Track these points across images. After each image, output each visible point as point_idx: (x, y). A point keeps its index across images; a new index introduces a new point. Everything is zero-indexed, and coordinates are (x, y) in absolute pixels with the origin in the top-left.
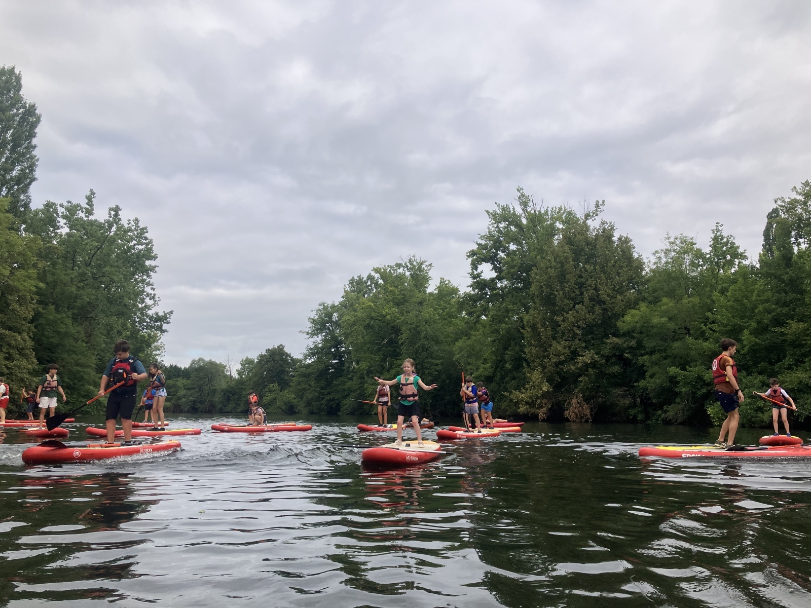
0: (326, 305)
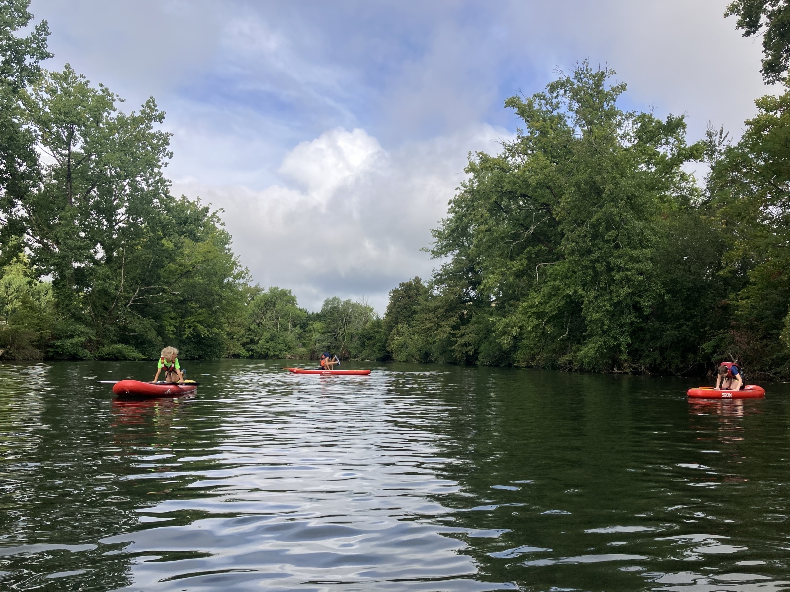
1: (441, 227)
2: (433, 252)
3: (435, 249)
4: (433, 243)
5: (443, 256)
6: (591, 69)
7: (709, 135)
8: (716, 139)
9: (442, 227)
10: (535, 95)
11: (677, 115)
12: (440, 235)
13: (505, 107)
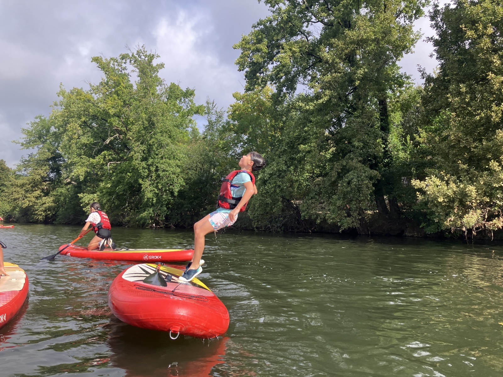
0: (43, 118)
1: (29, 127)
2: (23, 145)
3: (25, 143)
4: (23, 137)
5: (31, 148)
6: (146, 51)
7: (208, 103)
8: (211, 106)
9: (31, 127)
10: (111, 59)
11: (191, 88)
12: (29, 133)
13: (92, 62)
